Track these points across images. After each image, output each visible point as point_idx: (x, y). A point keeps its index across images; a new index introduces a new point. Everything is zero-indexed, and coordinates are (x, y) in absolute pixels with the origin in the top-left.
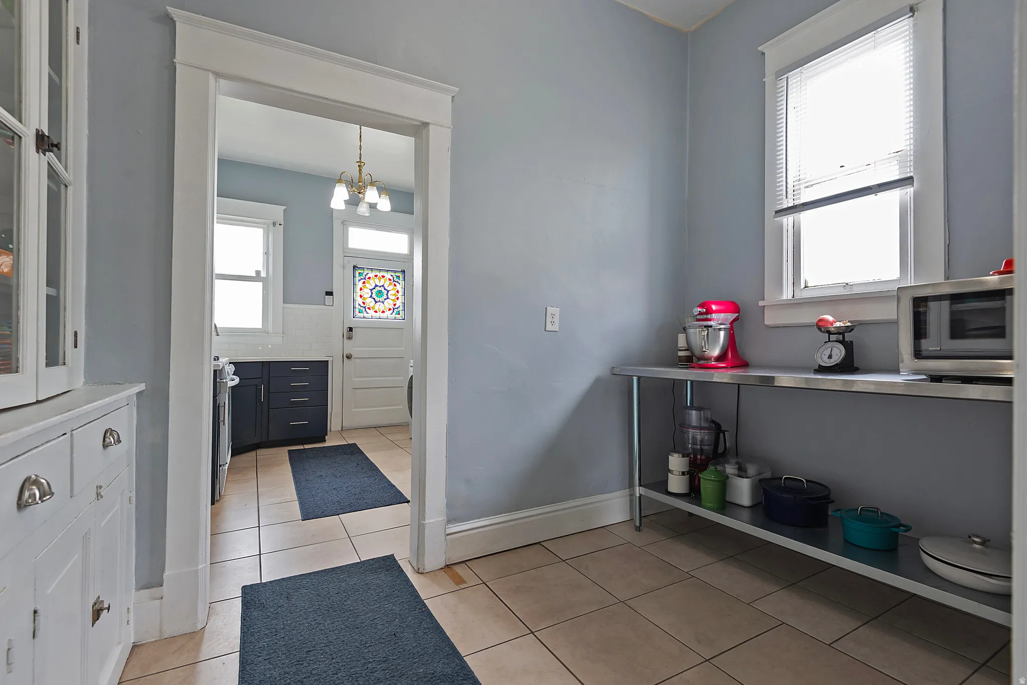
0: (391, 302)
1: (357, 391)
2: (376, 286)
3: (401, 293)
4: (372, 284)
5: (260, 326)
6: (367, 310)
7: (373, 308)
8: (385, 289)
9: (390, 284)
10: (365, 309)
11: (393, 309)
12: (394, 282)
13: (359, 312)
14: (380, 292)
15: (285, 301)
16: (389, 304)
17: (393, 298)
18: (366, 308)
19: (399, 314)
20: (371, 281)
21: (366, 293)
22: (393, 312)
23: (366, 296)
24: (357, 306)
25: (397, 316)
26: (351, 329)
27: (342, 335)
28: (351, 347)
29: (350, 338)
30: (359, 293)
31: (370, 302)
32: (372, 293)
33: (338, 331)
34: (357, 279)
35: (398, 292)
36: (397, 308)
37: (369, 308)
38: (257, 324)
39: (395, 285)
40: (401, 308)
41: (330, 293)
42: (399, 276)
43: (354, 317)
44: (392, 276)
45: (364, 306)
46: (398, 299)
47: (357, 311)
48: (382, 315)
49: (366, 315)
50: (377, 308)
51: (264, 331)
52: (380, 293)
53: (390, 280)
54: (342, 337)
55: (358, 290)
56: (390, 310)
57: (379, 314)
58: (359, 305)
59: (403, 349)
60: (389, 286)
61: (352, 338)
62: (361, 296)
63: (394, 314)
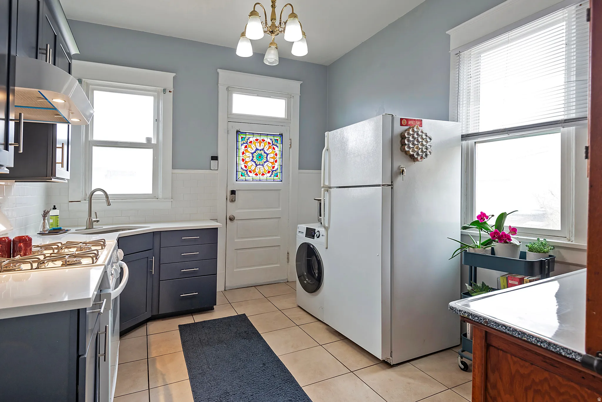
0: (270, 165)
1: (239, 251)
2: (257, 149)
3: (279, 156)
4: (253, 148)
5: (150, 192)
6: (249, 173)
7: (254, 171)
8: (265, 153)
9: (269, 147)
10: (247, 172)
11: (272, 172)
12: (272, 145)
13: (242, 176)
14: (260, 156)
15: (174, 167)
16: (268, 166)
17: (272, 160)
18: (247, 171)
19: (277, 176)
20: (253, 146)
21: (248, 156)
22: (272, 174)
23: (247, 160)
24: (240, 170)
25: (275, 178)
26: (233, 192)
27: (226, 198)
28: (234, 210)
29: (233, 201)
30: (241, 156)
31: (251, 165)
32: (253, 157)
33: (223, 194)
34: (240, 144)
35: (276, 155)
36: (276, 170)
37: (250, 172)
38: (148, 189)
39: (274, 148)
40: (279, 170)
41: (215, 158)
42: (277, 140)
43: (236, 181)
44: (271, 139)
45: (246, 169)
46: (276, 161)
47: (240, 174)
48: (262, 177)
49: (247, 178)
50: (257, 171)
51: (154, 196)
52: (260, 157)
53: (269, 143)
54: (226, 199)
55: (241, 154)
56: (269, 172)
57: (260, 177)
58: (242, 168)
59: (280, 209)
60: (268, 149)
61: (235, 201)
62: (243, 160)
63: (272, 176)
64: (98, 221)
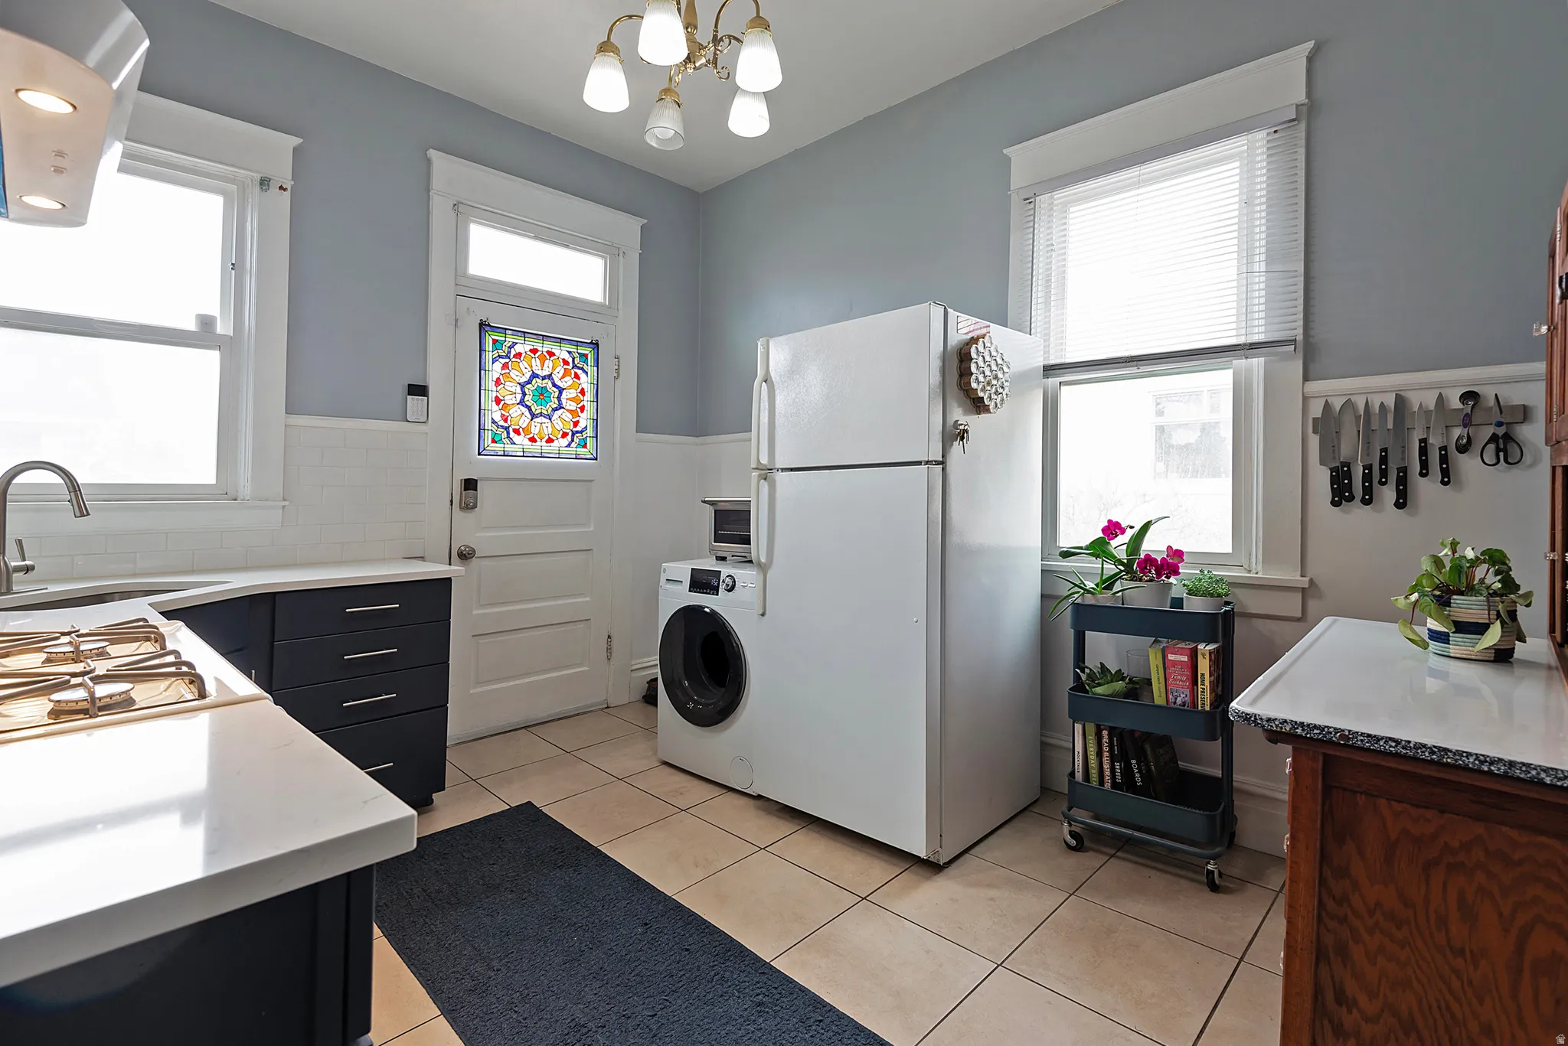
0: (567, 416)
1: (482, 641)
2: (534, 376)
3: (589, 396)
4: (524, 371)
5: (211, 479)
6: (512, 434)
7: (527, 430)
8: (554, 385)
9: (566, 373)
10: (508, 433)
11: (573, 433)
12: (574, 368)
13: (494, 441)
14: (542, 393)
15: (290, 410)
16: (562, 420)
17: (572, 406)
18: (508, 430)
19: (585, 446)
20: (523, 365)
21: (511, 392)
22: (573, 440)
23: (509, 400)
24: (488, 425)
25: (581, 450)
26: (470, 485)
27: (449, 499)
28: (470, 530)
29: (468, 507)
30: (493, 392)
31: (519, 416)
32: (524, 394)
33: (443, 489)
34: (489, 356)
35: (583, 392)
36: (581, 432)
37: (517, 432)
38: (202, 470)
39: (577, 376)
40: (590, 432)
41: (418, 390)
42: (586, 356)
43: (479, 454)
44: (569, 352)
45: (506, 425)
46: (582, 409)
47: (488, 436)
48: (547, 448)
49: (509, 447)
50: (535, 430)
51: (223, 493)
52: (542, 395)
53: (566, 362)
54: (449, 503)
55: (492, 385)
56: (565, 435)
57: (541, 446)
58: (494, 422)
59: (592, 529)
60: (563, 377)
61: (475, 506)
62: (498, 401)
63: (573, 444)
64: (28, 569)
